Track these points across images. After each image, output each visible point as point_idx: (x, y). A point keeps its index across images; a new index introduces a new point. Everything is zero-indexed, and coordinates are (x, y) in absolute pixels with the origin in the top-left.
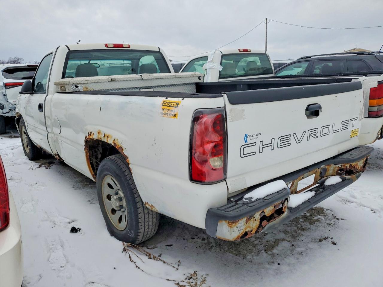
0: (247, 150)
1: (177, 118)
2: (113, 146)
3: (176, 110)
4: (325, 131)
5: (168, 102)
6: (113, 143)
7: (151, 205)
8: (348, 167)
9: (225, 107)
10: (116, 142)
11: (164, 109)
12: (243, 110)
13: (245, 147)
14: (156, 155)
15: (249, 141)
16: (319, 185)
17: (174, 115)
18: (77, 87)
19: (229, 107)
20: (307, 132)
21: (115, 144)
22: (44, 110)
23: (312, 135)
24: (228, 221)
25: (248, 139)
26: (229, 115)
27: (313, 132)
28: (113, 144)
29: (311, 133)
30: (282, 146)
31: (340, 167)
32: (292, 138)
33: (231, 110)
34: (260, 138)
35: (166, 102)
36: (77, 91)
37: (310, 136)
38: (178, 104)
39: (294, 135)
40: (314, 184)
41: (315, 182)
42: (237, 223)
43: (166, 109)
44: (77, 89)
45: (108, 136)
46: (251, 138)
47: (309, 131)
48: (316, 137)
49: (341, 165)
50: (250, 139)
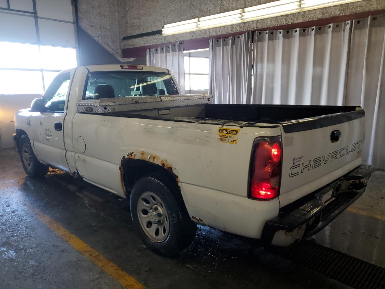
0: (295, 171)
1: (236, 144)
2: (161, 166)
3: (235, 137)
4: (342, 152)
5: (225, 130)
6: (161, 163)
7: (199, 219)
8: (358, 183)
9: (281, 135)
10: (165, 163)
11: (221, 136)
12: (293, 138)
13: (293, 169)
14: (211, 175)
15: (296, 164)
16: (335, 198)
17: (234, 141)
18: (105, 109)
19: (284, 135)
20: (331, 154)
21: (163, 164)
22: (63, 129)
23: (334, 156)
24: (285, 231)
25: (295, 161)
26: (284, 142)
27: (335, 155)
28: (160, 165)
29: (334, 154)
30: (315, 167)
31: (351, 183)
32: (322, 159)
33: (285, 138)
34: (303, 160)
35: (223, 130)
36: (106, 113)
37: (333, 158)
38: (237, 132)
39: (323, 157)
40: (331, 198)
41: (333, 196)
42: (292, 232)
43: (224, 136)
44: (105, 110)
45: (155, 157)
46: (297, 160)
47: (333, 153)
48: (336, 158)
49: (352, 181)
50: (297, 162)
